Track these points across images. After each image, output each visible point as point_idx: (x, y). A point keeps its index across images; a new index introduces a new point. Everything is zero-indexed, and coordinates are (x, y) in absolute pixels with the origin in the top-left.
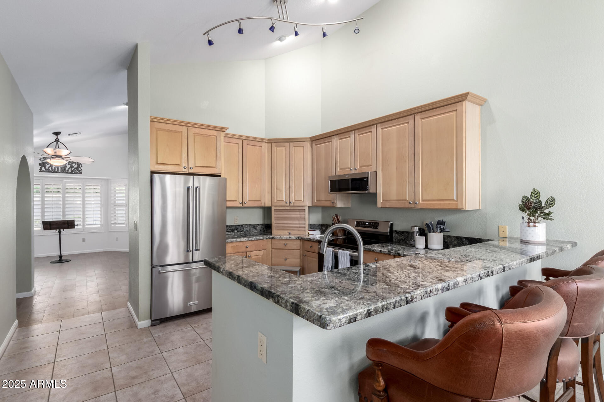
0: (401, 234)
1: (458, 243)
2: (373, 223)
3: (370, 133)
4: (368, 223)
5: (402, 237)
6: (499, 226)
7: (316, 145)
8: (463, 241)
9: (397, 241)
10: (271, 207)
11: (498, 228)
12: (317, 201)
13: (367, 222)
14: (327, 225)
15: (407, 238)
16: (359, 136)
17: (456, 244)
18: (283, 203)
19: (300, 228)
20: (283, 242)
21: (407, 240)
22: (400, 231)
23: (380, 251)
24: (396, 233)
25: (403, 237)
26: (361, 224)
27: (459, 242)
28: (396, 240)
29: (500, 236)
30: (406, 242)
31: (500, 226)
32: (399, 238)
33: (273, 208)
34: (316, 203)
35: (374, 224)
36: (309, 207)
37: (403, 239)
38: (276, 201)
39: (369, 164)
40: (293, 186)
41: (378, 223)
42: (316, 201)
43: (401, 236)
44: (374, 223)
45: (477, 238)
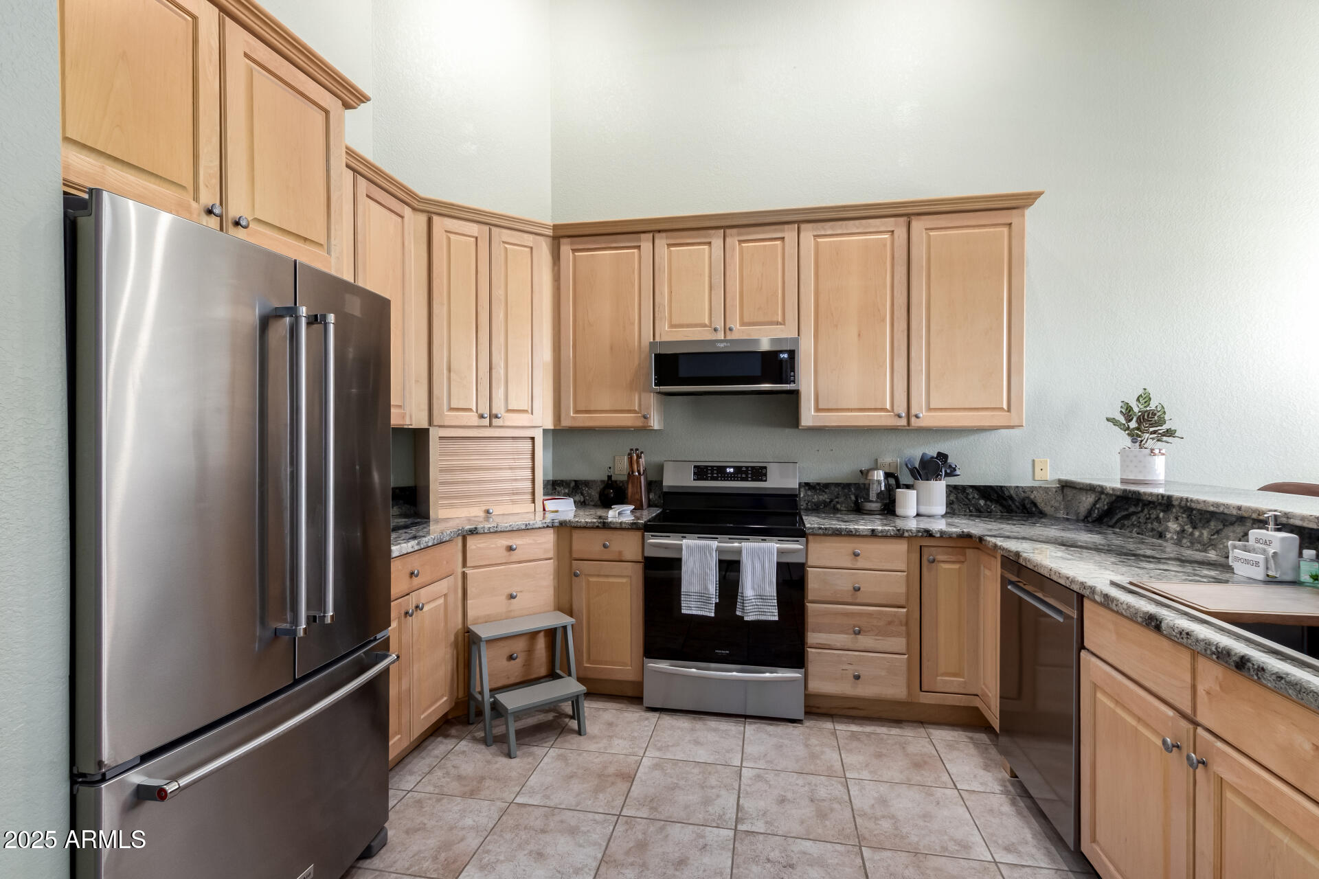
0: (820, 489)
1: (957, 498)
2: (747, 467)
3: (778, 243)
4: (732, 470)
5: (824, 497)
6: (1034, 461)
7: (574, 251)
8: (968, 494)
9: (810, 507)
10: (427, 431)
11: (1031, 463)
12: (577, 412)
13: (730, 467)
14: (575, 481)
15: (837, 498)
16: (739, 244)
17: (953, 501)
18: (472, 419)
19: (514, 494)
20: (504, 542)
21: (838, 503)
22: (818, 484)
23: (873, 530)
24: (809, 489)
25: (826, 496)
26: (712, 473)
27: (960, 495)
28: (807, 504)
29: (1036, 479)
30: (834, 506)
31: (1036, 460)
32: (816, 499)
33: (434, 434)
34: (573, 417)
35: (752, 471)
36: (545, 431)
37: (828, 500)
38: (445, 408)
39: (775, 319)
40: (502, 365)
41: (765, 468)
42: (572, 414)
43: (821, 495)
44: (752, 467)
45: (997, 486)
